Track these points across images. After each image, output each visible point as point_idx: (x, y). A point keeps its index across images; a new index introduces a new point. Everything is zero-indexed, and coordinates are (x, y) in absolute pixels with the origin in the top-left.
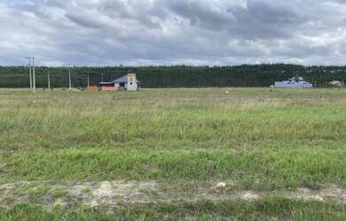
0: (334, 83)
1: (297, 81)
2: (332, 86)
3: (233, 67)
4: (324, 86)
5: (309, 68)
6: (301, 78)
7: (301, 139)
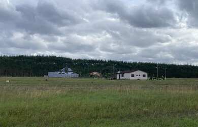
0: (95, 73)
1: (66, 71)
2: (94, 76)
3: (10, 57)
4: (87, 76)
5: (75, 61)
6: (69, 69)
7: (88, 119)
